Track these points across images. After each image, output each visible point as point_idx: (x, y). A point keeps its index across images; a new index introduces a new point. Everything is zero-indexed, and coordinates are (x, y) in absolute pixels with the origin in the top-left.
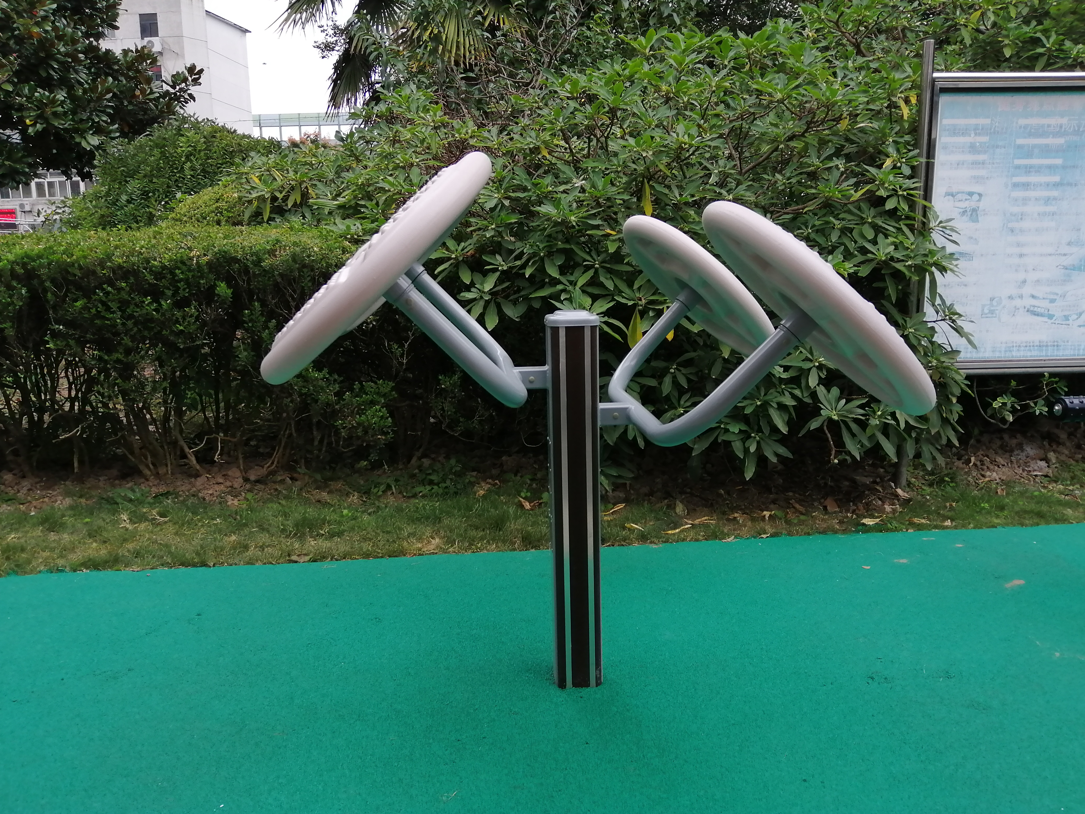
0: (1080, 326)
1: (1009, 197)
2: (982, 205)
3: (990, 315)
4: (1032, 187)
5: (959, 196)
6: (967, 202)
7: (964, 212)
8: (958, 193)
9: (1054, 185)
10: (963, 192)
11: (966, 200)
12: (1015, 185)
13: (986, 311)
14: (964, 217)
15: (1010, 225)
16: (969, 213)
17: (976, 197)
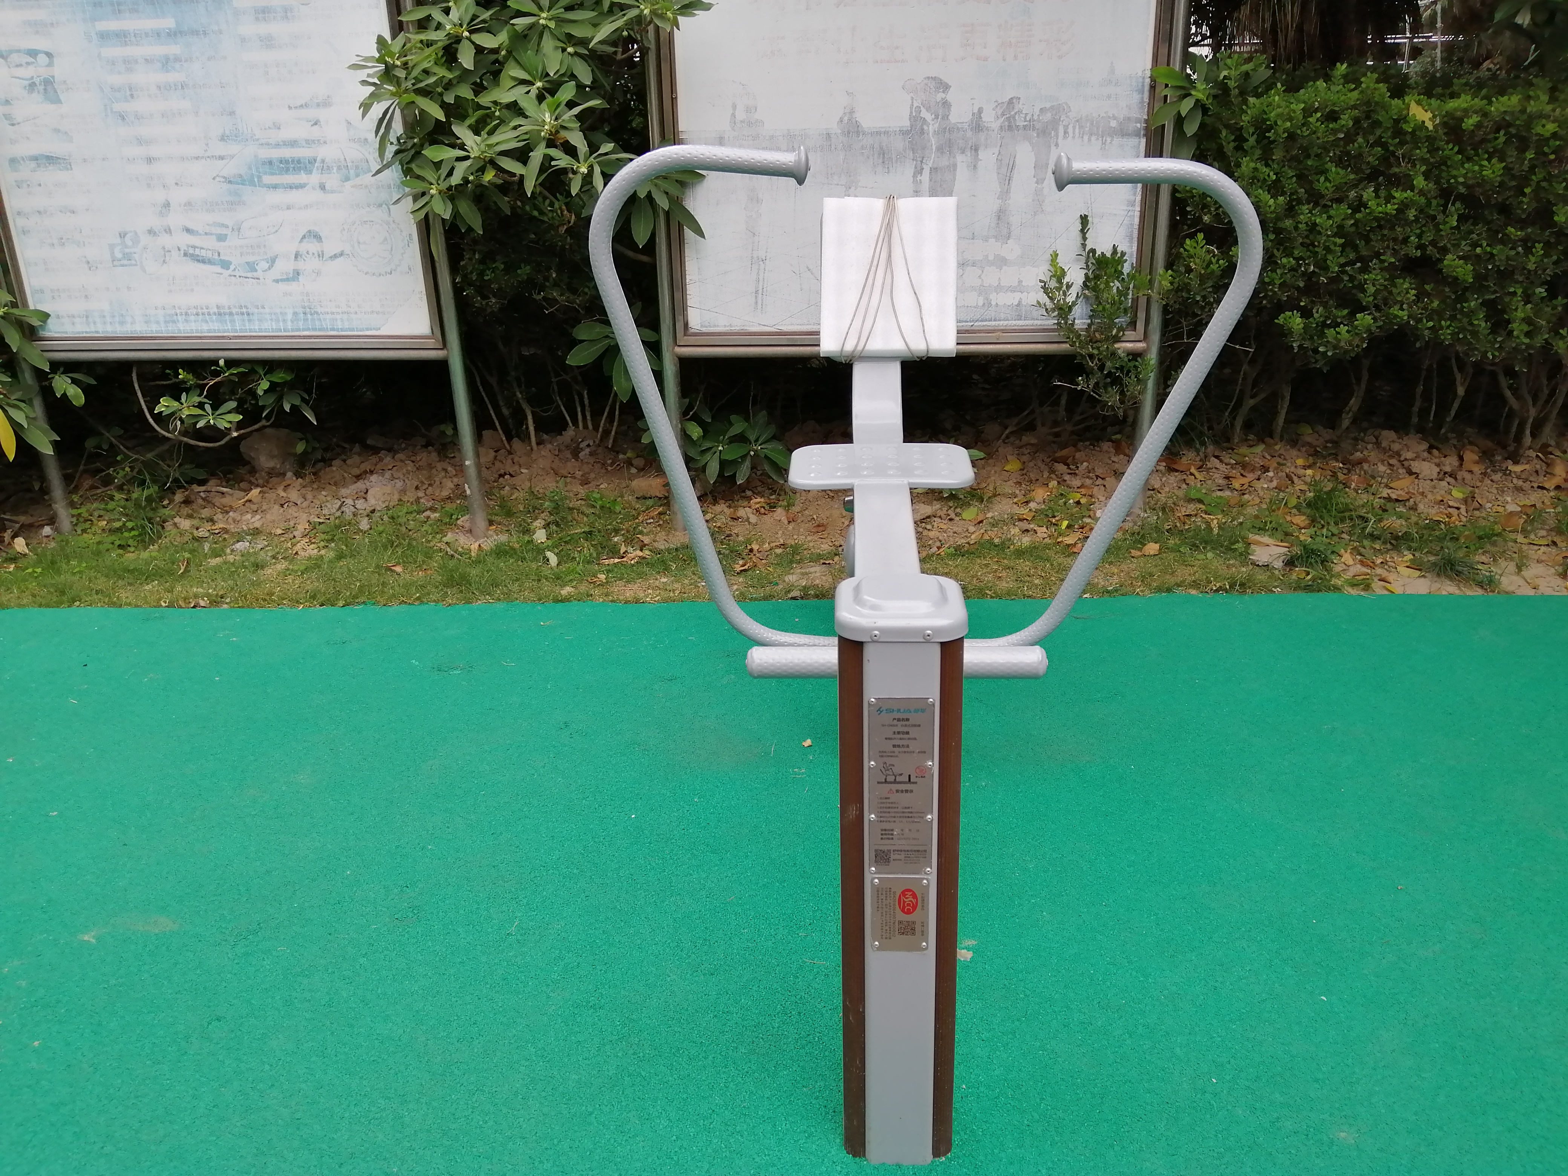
0: (277, 281)
1: (99, 55)
2: (59, 71)
3: (125, 262)
4: (133, 39)
6: (31, 68)
7: (32, 86)
9: (169, 34)
11: (28, 64)
12: (104, 36)
13: (119, 255)
15: (117, 107)
16: (41, 88)
17: (42, 59)
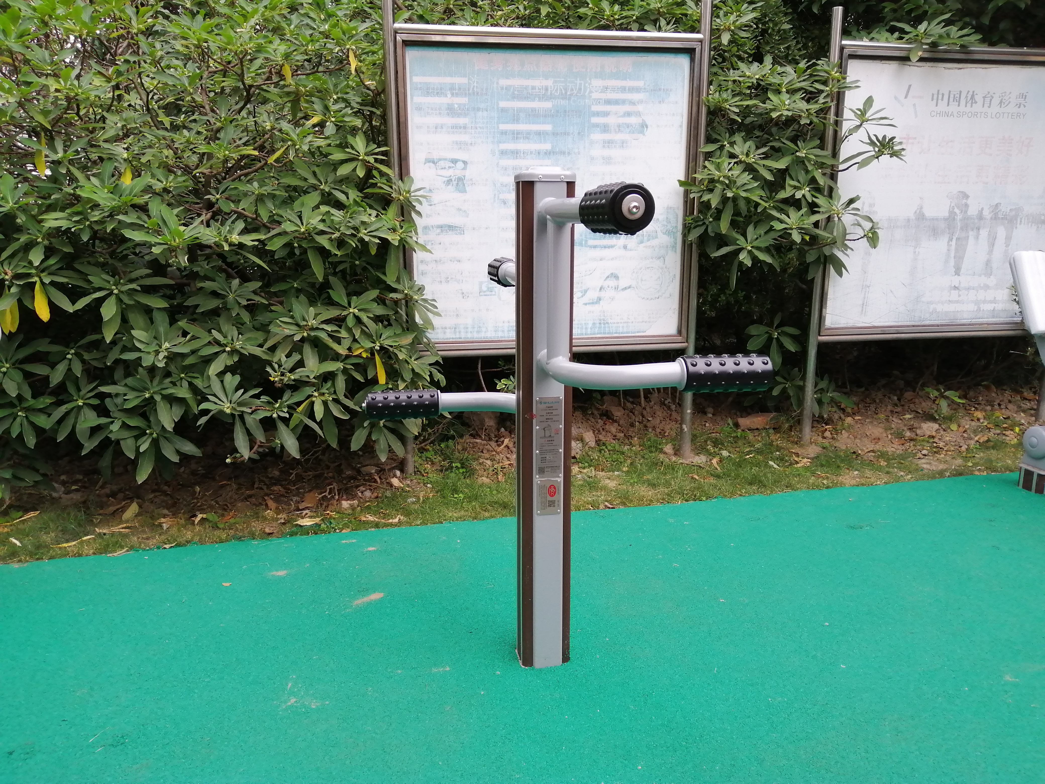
0: (586, 304)
1: (498, 164)
2: (468, 174)
3: (489, 293)
4: (522, 155)
5: (442, 163)
6: (451, 170)
7: (449, 182)
8: (440, 160)
9: (546, 153)
10: (446, 159)
11: (450, 167)
12: (503, 153)
13: (484, 288)
14: (450, 187)
15: (502, 196)
16: (455, 183)
17: (460, 165)
